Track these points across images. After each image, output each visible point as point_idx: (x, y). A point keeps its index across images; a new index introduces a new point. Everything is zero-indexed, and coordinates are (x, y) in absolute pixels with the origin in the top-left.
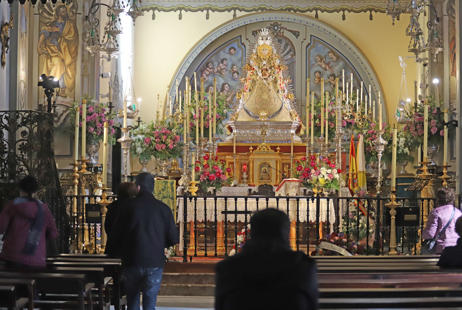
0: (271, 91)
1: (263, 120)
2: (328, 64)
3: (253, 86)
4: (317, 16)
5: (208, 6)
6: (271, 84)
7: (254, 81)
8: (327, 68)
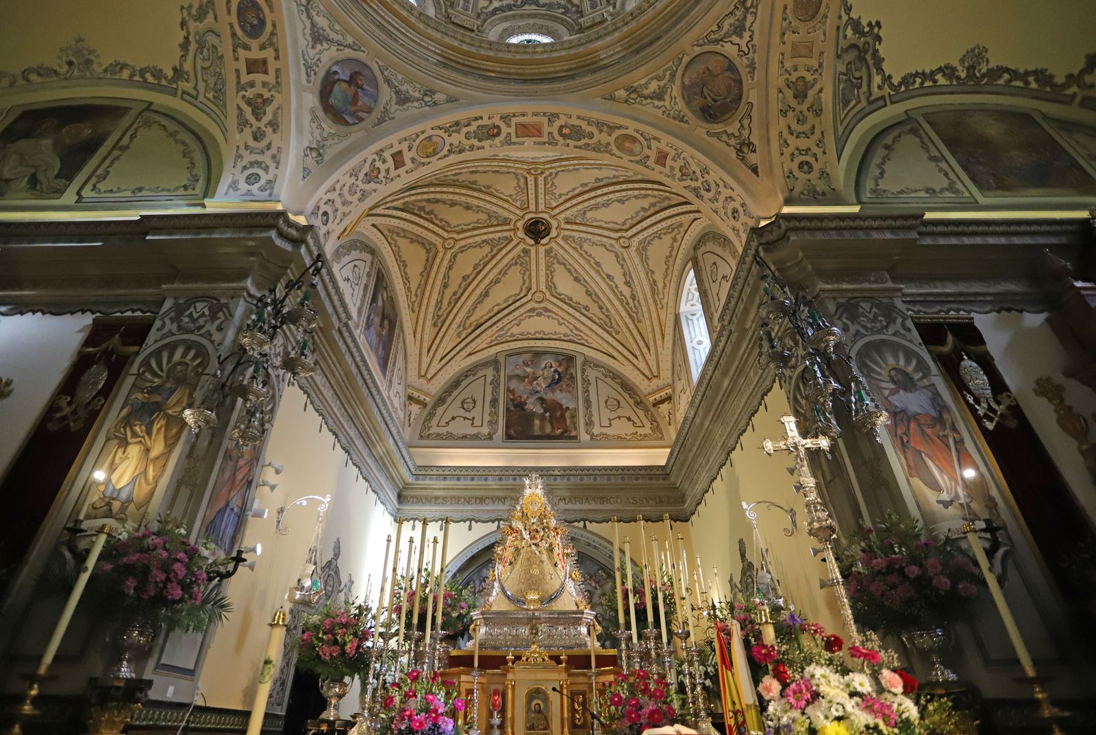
0: (545, 563)
1: (532, 607)
2: (597, 582)
3: (516, 557)
4: (585, 526)
5: (471, 517)
6: (544, 552)
7: (517, 549)
8: (598, 587)
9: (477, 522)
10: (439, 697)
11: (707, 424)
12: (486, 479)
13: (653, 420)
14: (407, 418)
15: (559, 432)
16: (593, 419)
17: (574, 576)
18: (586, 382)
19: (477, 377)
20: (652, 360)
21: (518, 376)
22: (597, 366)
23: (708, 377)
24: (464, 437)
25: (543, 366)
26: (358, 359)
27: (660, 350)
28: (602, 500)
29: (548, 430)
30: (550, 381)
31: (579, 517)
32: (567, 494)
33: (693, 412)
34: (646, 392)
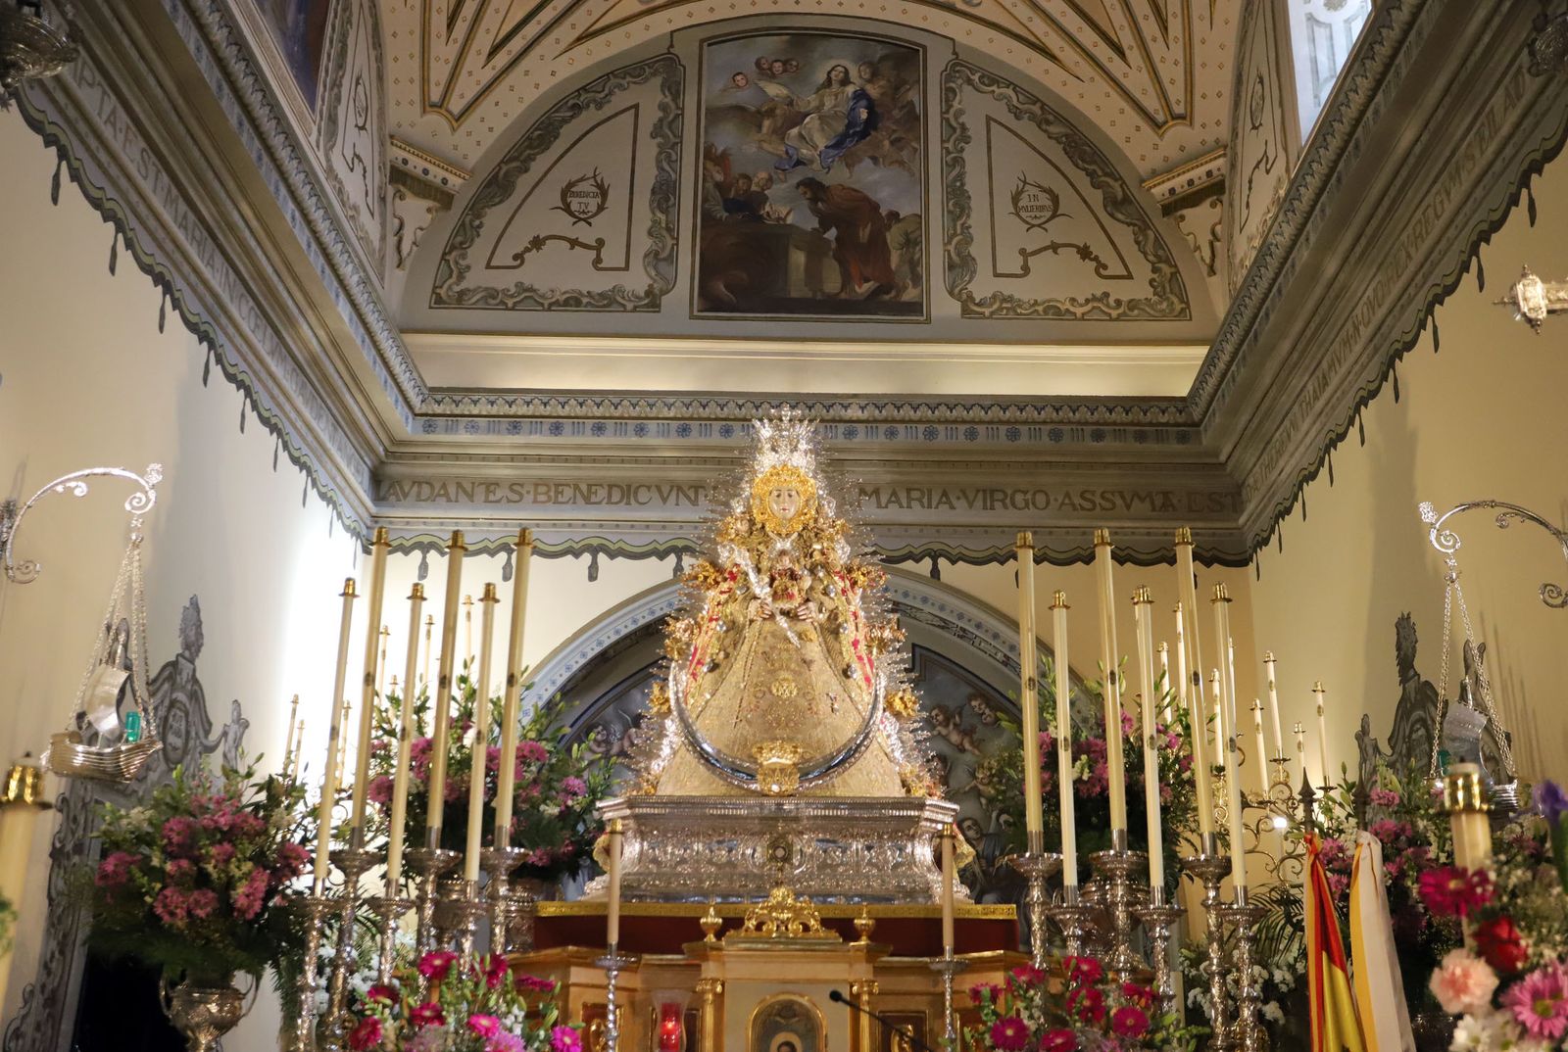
0: (815, 667)
1: (775, 788)
2: (968, 733)
3: (729, 650)
4: (935, 572)
5: (595, 542)
6: (813, 635)
7: (734, 627)
8: (967, 746)
9: (612, 555)
10: (509, 1021)
11: (1331, 267)
12: (640, 431)
13: (1161, 257)
14: (392, 240)
15: (864, 289)
16: (973, 250)
17: (898, 705)
18: (957, 133)
19: (608, 110)
20: (1169, 61)
21: (739, 110)
22: (994, 81)
23: (1350, 113)
24: (573, 302)
25: (821, 77)
26: (219, 35)
27: (1199, 28)
28: (990, 495)
29: (832, 282)
30: (840, 128)
31: (918, 544)
32: (883, 476)
33: (1289, 230)
34: (1143, 168)
